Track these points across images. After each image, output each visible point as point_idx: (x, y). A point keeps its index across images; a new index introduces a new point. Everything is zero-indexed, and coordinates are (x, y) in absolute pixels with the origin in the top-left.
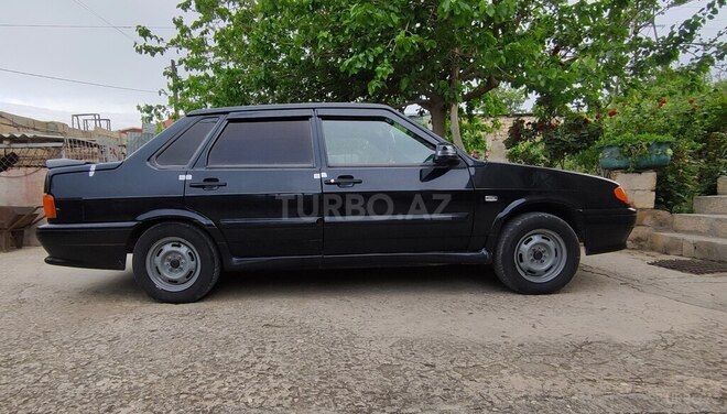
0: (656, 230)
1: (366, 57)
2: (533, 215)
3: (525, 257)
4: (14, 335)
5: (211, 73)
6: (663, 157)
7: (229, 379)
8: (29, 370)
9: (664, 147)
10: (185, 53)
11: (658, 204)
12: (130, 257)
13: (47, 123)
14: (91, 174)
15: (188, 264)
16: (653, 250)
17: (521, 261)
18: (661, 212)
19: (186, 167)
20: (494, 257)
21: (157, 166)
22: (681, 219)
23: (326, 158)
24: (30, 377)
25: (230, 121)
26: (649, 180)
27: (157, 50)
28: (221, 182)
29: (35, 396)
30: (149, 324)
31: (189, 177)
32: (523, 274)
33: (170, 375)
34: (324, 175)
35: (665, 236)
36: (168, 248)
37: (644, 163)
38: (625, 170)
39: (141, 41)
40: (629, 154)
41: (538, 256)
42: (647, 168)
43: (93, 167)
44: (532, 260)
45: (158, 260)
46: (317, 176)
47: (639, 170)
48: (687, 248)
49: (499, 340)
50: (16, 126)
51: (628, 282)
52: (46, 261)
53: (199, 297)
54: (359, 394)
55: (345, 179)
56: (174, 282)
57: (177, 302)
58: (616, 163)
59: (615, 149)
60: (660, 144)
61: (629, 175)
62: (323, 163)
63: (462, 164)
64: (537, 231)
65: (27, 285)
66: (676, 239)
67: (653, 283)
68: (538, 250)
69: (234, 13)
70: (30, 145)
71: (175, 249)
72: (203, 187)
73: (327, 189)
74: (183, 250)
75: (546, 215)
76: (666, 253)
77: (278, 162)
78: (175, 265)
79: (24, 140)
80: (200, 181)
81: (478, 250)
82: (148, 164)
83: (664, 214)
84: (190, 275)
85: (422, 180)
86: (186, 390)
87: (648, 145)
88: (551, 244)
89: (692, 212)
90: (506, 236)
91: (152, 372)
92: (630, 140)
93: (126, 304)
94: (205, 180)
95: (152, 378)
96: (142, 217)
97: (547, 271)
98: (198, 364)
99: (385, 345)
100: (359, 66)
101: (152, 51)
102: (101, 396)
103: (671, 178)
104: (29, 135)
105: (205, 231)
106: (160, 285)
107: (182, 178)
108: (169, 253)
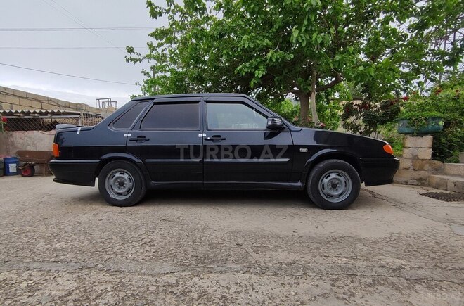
0: (433, 173)
1: (251, 64)
2: (330, 161)
3: (325, 186)
4: (28, 219)
5: (168, 74)
6: (437, 126)
7: (126, 245)
8: (27, 236)
9: (437, 120)
10: (154, 62)
11: (434, 156)
12: (97, 179)
13: (77, 104)
14: (78, 133)
15: (128, 184)
16: (430, 186)
17: (324, 189)
18: (436, 162)
19: (129, 129)
20: (306, 187)
21: (113, 129)
22: (449, 167)
23: (207, 125)
24: (26, 239)
25: (155, 103)
26: (427, 141)
27: (137, 60)
28: (147, 138)
29: (24, 248)
30: (100, 216)
31: (130, 135)
32: (325, 197)
33: (96, 242)
34: (204, 135)
35: (438, 177)
36: (117, 175)
37: (424, 130)
38: (411, 134)
39: (129, 56)
40: (414, 124)
41: (334, 186)
42: (426, 133)
43: (79, 129)
44: (330, 189)
45: (112, 181)
46: (200, 135)
47: (421, 134)
48: (451, 185)
49: (290, 234)
50: (59, 106)
51: (397, 204)
52: (54, 180)
53: (133, 203)
54: (189, 256)
55: (217, 137)
56: (120, 194)
57: (121, 206)
58: (406, 130)
59: (405, 121)
60: (434, 118)
61: (415, 138)
62: (204, 127)
63: (286, 129)
64: (335, 170)
65: (47, 194)
66: (443, 179)
67: (414, 205)
68: (334, 182)
69: (179, 38)
70: (62, 117)
71: (122, 175)
72: (137, 141)
73: (206, 143)
74: (126, 176)
75: (339, 161)
76: (437, 188)
77: (180, 127)
78: (121, 184)
79: (59, 114)
80: (136, 138)
81: (297, 181)
82: (109, 127)
83: (438, 163)
84: (129, 191)
85: (265, 138)
86: (100, 250)
87: (425, 119)
88: (342, 179)
89: (458, 162)
90: (313, 173)
91: (88, 240)
92: (414, 116)
93: (94, 206)
94: (138, 137)
95: (86, 243)
96: (104, 157)
97: (340, 195)
98: (114, 238)
99: (221, 233)
100: (246, 70)
101: (135, 61)
102: (55, 250)
103: (443, 140)
104: (61, 111)
105: (137, 165)
106: (113, 196)
107: (126, 135)
108: (118, 178)
